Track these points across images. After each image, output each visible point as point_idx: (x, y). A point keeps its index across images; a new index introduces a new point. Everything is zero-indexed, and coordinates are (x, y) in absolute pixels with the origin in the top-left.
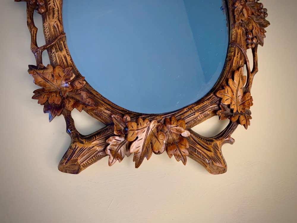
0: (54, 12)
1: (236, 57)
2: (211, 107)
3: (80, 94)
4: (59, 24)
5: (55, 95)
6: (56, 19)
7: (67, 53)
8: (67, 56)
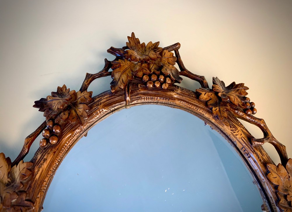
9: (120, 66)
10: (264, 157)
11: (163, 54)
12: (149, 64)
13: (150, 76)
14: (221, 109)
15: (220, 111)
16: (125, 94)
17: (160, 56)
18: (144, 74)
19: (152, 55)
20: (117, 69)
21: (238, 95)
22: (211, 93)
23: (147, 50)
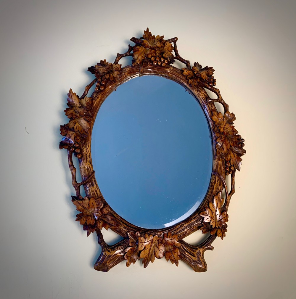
0: (87, 157)
1: (216, 184)
3: (107, 217)
4: (91, 167)
5: (91, 218)
6: (88, 163)
7: (97, 187)
8: (97, 190)
9: (138, 51)
10: (212, 108)
11: (165, 45)
12: (156, 51)
14: (194, 81)
16: (140, 67)
17: (163, 46)
18: (152, 57)
19: (158, 44)
20: (136, 52)
21: (207, 74)
22: (190, 71)
23: (156, 41)
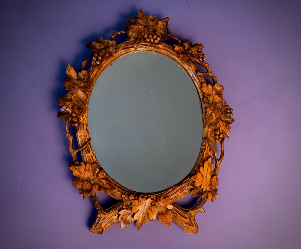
0: (83, 125)
1: (206, 150)
2: (188, 187)
3: (102, 181)
4: (87, 134)
5: (86, 182)
6: (85, 131)
7: (93, 153)
8: (93, 156)
9: (132, 28)
10: (202, 81)
11: (158, 24)
12: (149, 29)
13: (148, 35)
15: (184, 56)
16: (134, 44)
17: (156, 24)
18: (145, 34)
19: (151, 23)
20: (131, 30)
21: (197, 50)
22: (181, 47)
23: (149, 20)
